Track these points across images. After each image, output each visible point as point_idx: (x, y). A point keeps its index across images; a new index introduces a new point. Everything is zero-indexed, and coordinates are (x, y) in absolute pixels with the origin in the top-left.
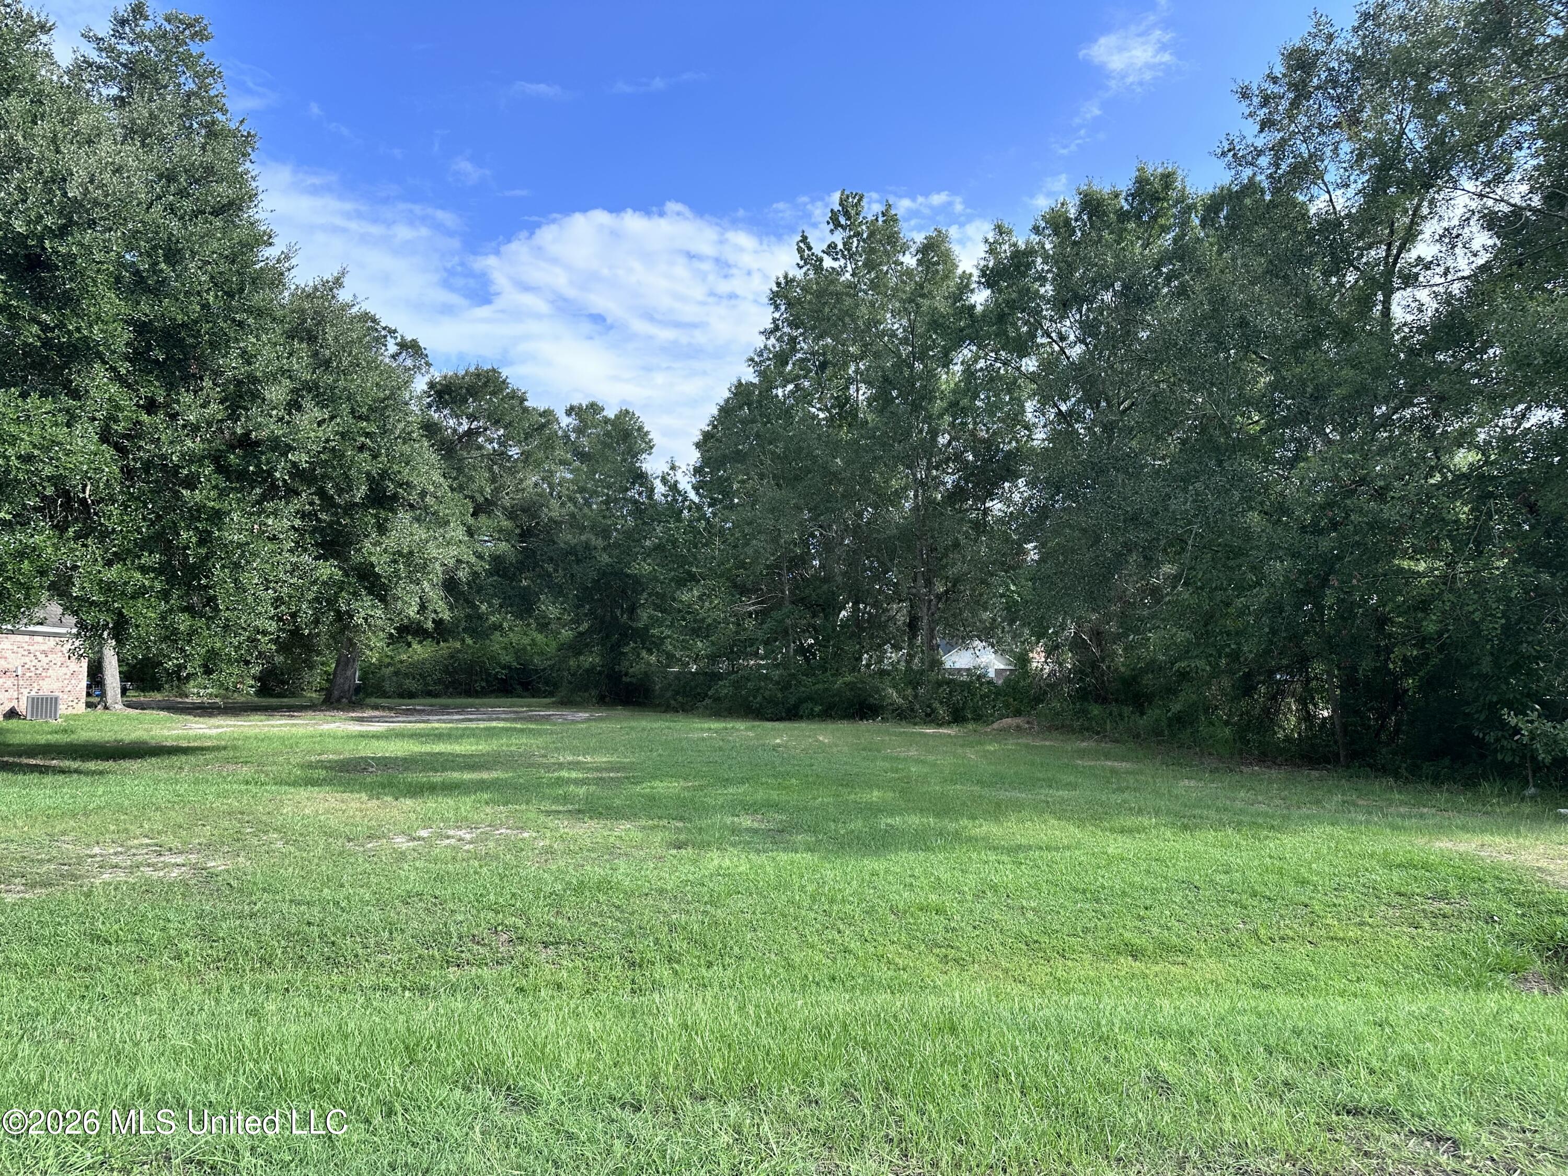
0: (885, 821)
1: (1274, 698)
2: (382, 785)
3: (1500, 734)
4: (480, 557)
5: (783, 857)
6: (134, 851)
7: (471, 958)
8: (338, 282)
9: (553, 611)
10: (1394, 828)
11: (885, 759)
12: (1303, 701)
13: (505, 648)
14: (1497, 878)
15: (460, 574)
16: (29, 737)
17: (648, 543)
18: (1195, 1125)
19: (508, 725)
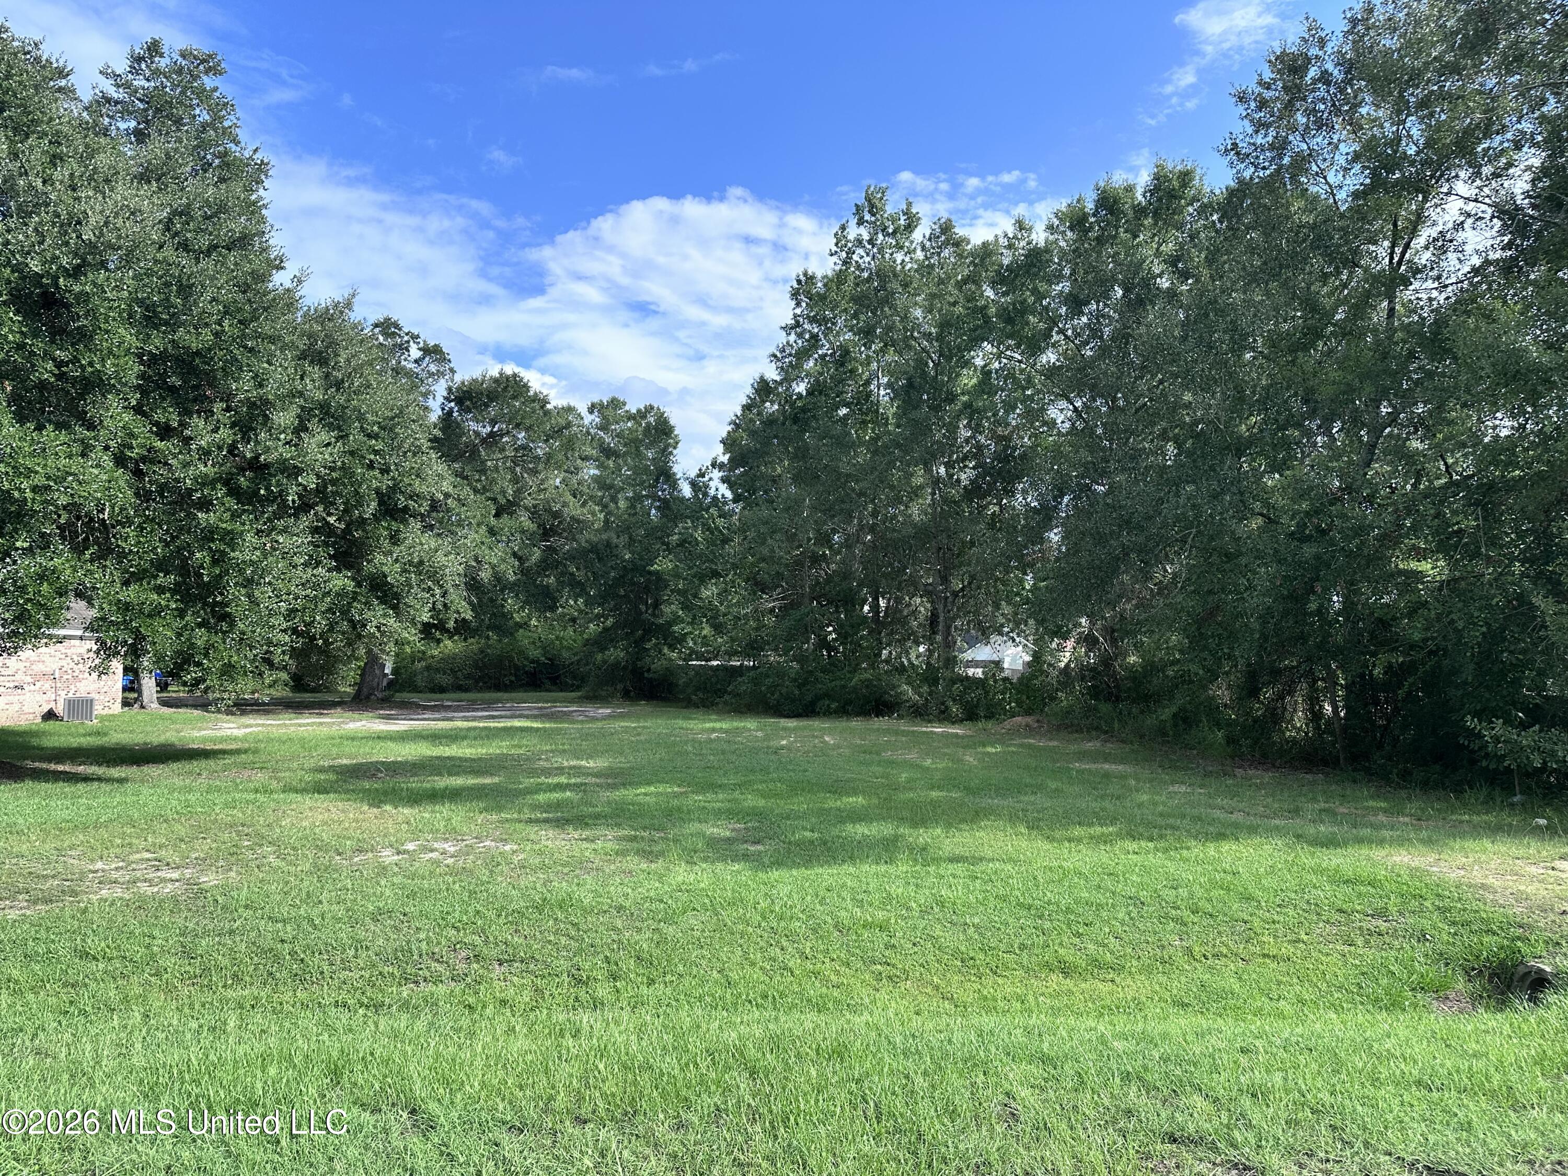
1: (1281, 699)
2: (386, 793)
6: (134, 866)
7: (428, 974)
8: (349, 303)
11: (881, 763)
12: (1309, 702)
13: (534, 644)
14: (1438, 895)
15: (483, 574)
16: (63, 739)
17: (671, 540)
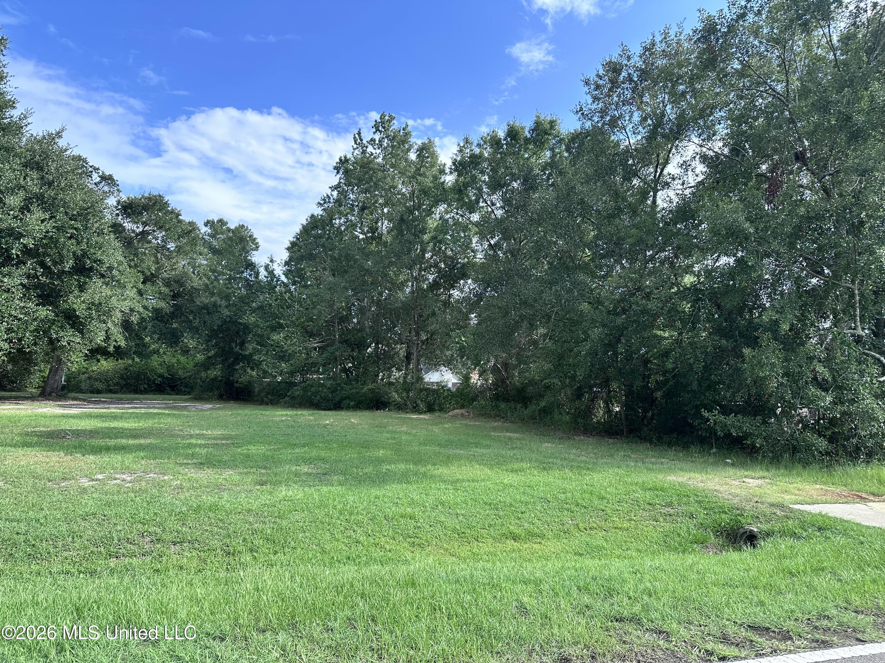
0: (385, 467)
1: (593, 400)
2: (75, 447)
3: (700, 421)
4: (145, 308)
5: (325, 489)
7: (125, 552)
8: (59, 134)
9: (192, 344)
10: (648, 469)
11: (388, 432)
12: (606, 402)
13: (161, 365)
14: (696, 495)
15: (133, 318)
17: (254, 304)
18: (539, 631)
19: (160, 411)
